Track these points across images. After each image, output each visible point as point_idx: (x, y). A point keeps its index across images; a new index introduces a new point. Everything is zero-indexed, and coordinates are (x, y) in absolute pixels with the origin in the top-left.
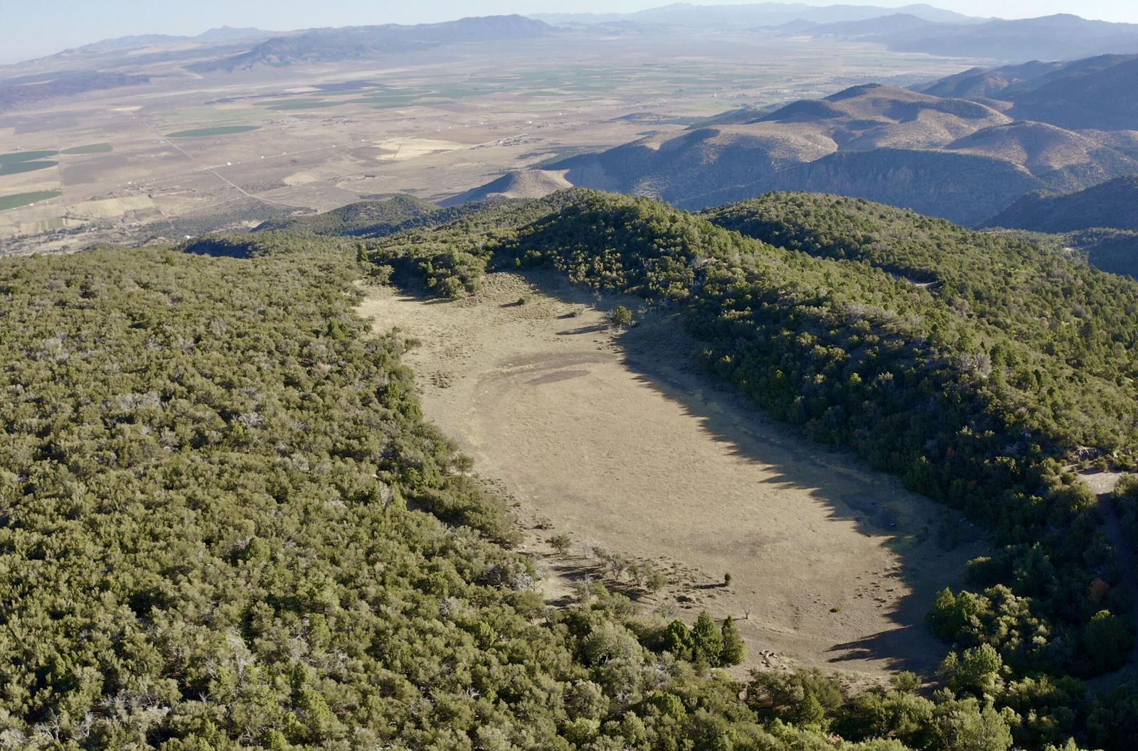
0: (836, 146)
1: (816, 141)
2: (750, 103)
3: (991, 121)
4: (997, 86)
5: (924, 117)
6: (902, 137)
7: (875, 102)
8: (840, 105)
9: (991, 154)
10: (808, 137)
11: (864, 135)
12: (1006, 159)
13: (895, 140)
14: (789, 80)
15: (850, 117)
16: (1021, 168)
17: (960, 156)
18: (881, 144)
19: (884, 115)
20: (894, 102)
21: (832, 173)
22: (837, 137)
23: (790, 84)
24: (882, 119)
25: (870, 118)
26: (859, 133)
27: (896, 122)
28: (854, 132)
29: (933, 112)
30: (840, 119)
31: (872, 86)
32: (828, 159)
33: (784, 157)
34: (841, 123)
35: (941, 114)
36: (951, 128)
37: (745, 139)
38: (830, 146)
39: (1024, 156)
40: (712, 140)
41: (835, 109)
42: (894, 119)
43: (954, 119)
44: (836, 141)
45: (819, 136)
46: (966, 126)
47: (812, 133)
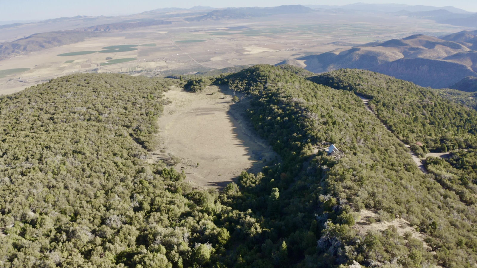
0: (403, 56)
1: (396, 54)
2: (380, 40)
3: (463, 50)
4: (469, 38)
5: (438, 48)
6: (428, 54)
7: (420, 41)
8: (408, 42)
9: (459, 63)
10: (393, 53)
11: (414, 53)
12: (464, 64)
13: (425, 55)
14: (396, 32)
15: (410, 46)
16: (469, 68)
17: (447, 62)
18: (420, 56)
19: (423, 46)
20: (427, 42)
21: (399, 66)
22: (404, 53)
23: (396, 33)
24: (422, 47)
25: (417, 47)
26: (412, 52)
27: (427, 49)
28: (410, 52)
29: (441, 46)
30: (406, 47)
31: (420, 35)
32: (399, 61)
33: (383, 59)
34: (406, 48)
35: (444, 47)
36: (446, 52)
37: (370, 52)
38: (400, 56)
39: (471, 64)
40: (357, 52)
41: (405, 43)
42: (426, 47)
43: (448, 49)
44: (403, 54)
45: (397, 52)
46: (453, 51)
47: (395, 51)
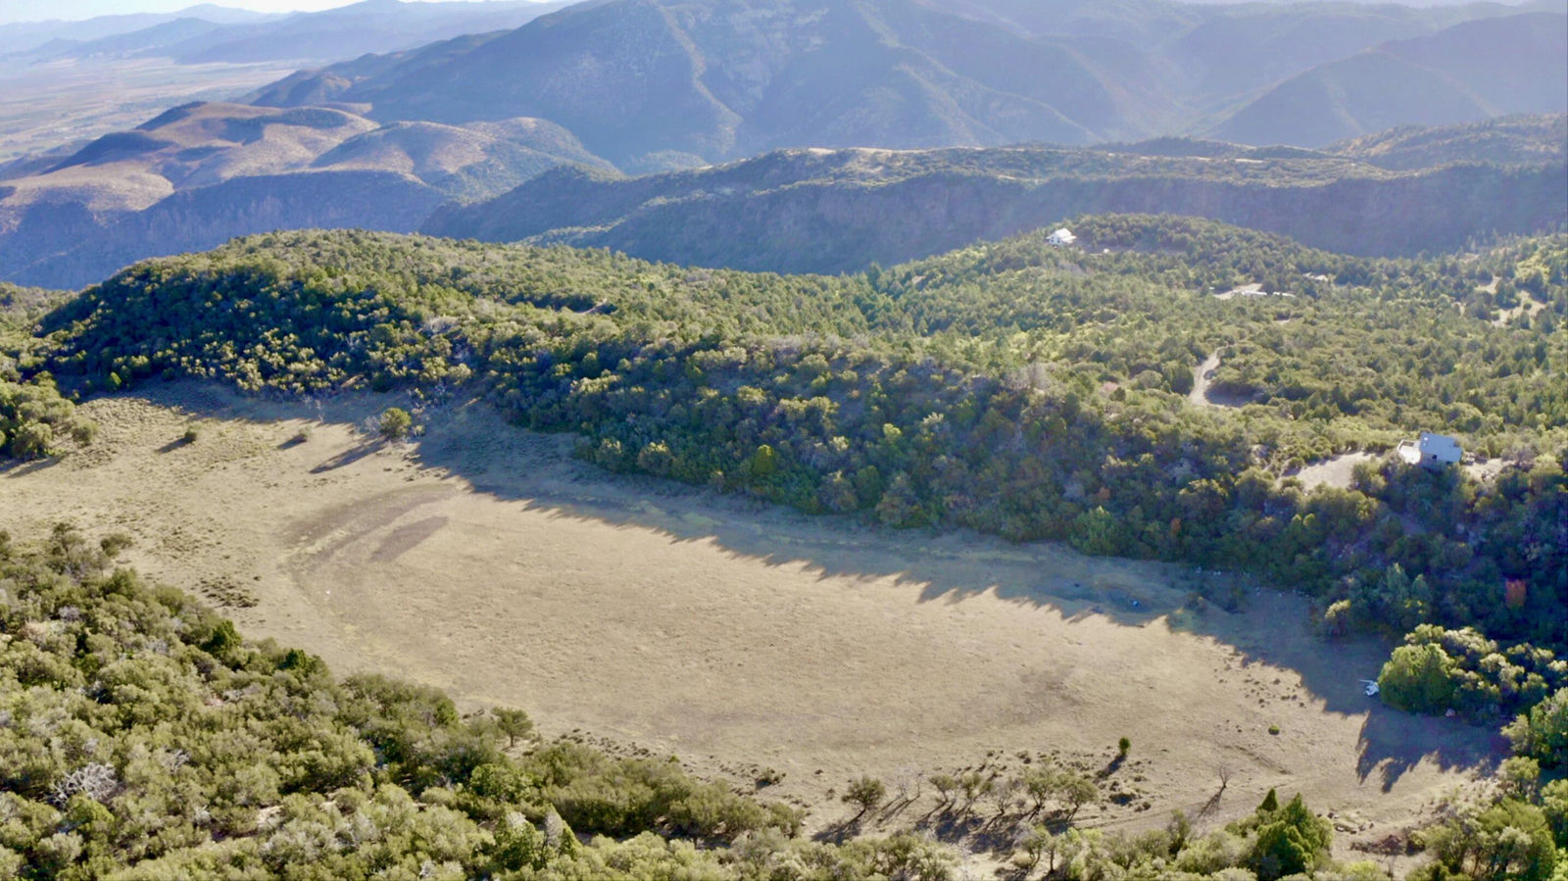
0: (170, 184)
1: (142, 182)
2: (23, 150)
3: (353, 128)
4: (339, 87)
5: (270, 133)
6: (248, 162)
7: (205, 124)
8: (161, 133)
9: (370, 167)
10: (132, 179)
11: (202, 166)
12: (390, 169)
13: (243, 166)
14: (64, 116)
15: (178, 146)
16: (410, 177)
17: (335, 174)
18: (228, 174)
19: (221, 137)
20: (227, 120)
21: (178, 218)
22: (168, 172)
23: (65, 120)
24: (219, 143)
25: (204, 144)
26: (194, 164)
27: (238, 145)
28: (188, 164)
29: (281, 126)
30: (165, 150)
31: (196, 104)
32: (167, 202)
33: (107, 208)
34: (170, 155)
35: (292, 128)
36: (306, 143)
37: (52, 193)
38: (166, 188)
39: (410, 163)
40: (8, 201)
41: (156, 138)
42: (234, 141)
43: (308, 132)
44: (167, 178)
45: (145, 176)
46: (324, 138)
47: (135, 173)
